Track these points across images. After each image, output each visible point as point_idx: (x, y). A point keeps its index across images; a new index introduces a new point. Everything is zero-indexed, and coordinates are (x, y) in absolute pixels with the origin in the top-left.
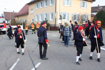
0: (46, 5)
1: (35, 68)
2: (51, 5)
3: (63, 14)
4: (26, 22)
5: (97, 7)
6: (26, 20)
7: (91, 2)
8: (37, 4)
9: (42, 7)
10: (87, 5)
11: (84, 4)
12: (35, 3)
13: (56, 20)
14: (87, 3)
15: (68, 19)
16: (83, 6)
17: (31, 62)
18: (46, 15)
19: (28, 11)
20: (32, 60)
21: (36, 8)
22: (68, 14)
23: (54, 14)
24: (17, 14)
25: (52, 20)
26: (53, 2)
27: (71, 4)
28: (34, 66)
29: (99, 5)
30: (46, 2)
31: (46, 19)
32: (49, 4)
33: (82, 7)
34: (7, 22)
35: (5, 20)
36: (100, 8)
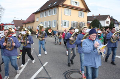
0: (50, 14)
1: (43, 66)
2: (54, 14)
3: (64, 22)
4: (32, 28)
6: (32, 27)
7: (87, 12)
8: (42, 13)
9: (46, 16)
10: (83, 15)
11: (81, 14)
12: (41, 12)
13: (58, 26)
14: (84, 13)
15: (68, 26)
16: (81, 16)
17: (39, 62)
18: (50, 23)
19: (34, 19)
20: (40, 60)
21: (41, 17)
22: (68, 22)
23: (57, 22)
24: (24, 22)
25: (55, 27)
26: (55, 11)
27: (70, 14)
28: (42, 65)
29: (93, 15)
30: (50, 12)
31: (49, 26)
32: (52, 14)
34: (17, 29)
35: (15, 27)
36: (94, 17)
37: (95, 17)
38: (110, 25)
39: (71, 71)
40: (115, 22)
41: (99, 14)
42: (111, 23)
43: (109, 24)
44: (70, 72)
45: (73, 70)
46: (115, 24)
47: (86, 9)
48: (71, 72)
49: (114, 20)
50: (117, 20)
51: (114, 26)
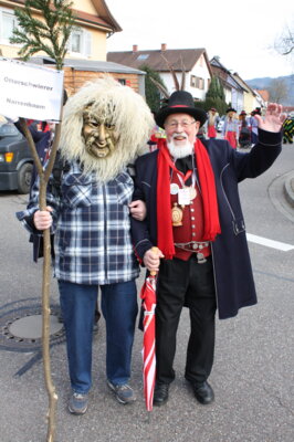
5: (131, 53)
7: (105, 32)
10: (89, 44)
11: (78, 41)
14: (89, 37)
16: (77, 49)
29: (135, 47)
33: (73, 50)
36: (141, 57)
37: (145, 57)
38: (208, 95)
39: (16, 306)
40: (229, 81)
41: (163, 45)
42: (211, 86)
43: (203, 89)
44: (11, 311)
45: (24, 304)
46: (230, 89)
47: (100, 17)
48: (16, 310)
49: (227, 72)
50: (235, 74)
51: (223, 97)
